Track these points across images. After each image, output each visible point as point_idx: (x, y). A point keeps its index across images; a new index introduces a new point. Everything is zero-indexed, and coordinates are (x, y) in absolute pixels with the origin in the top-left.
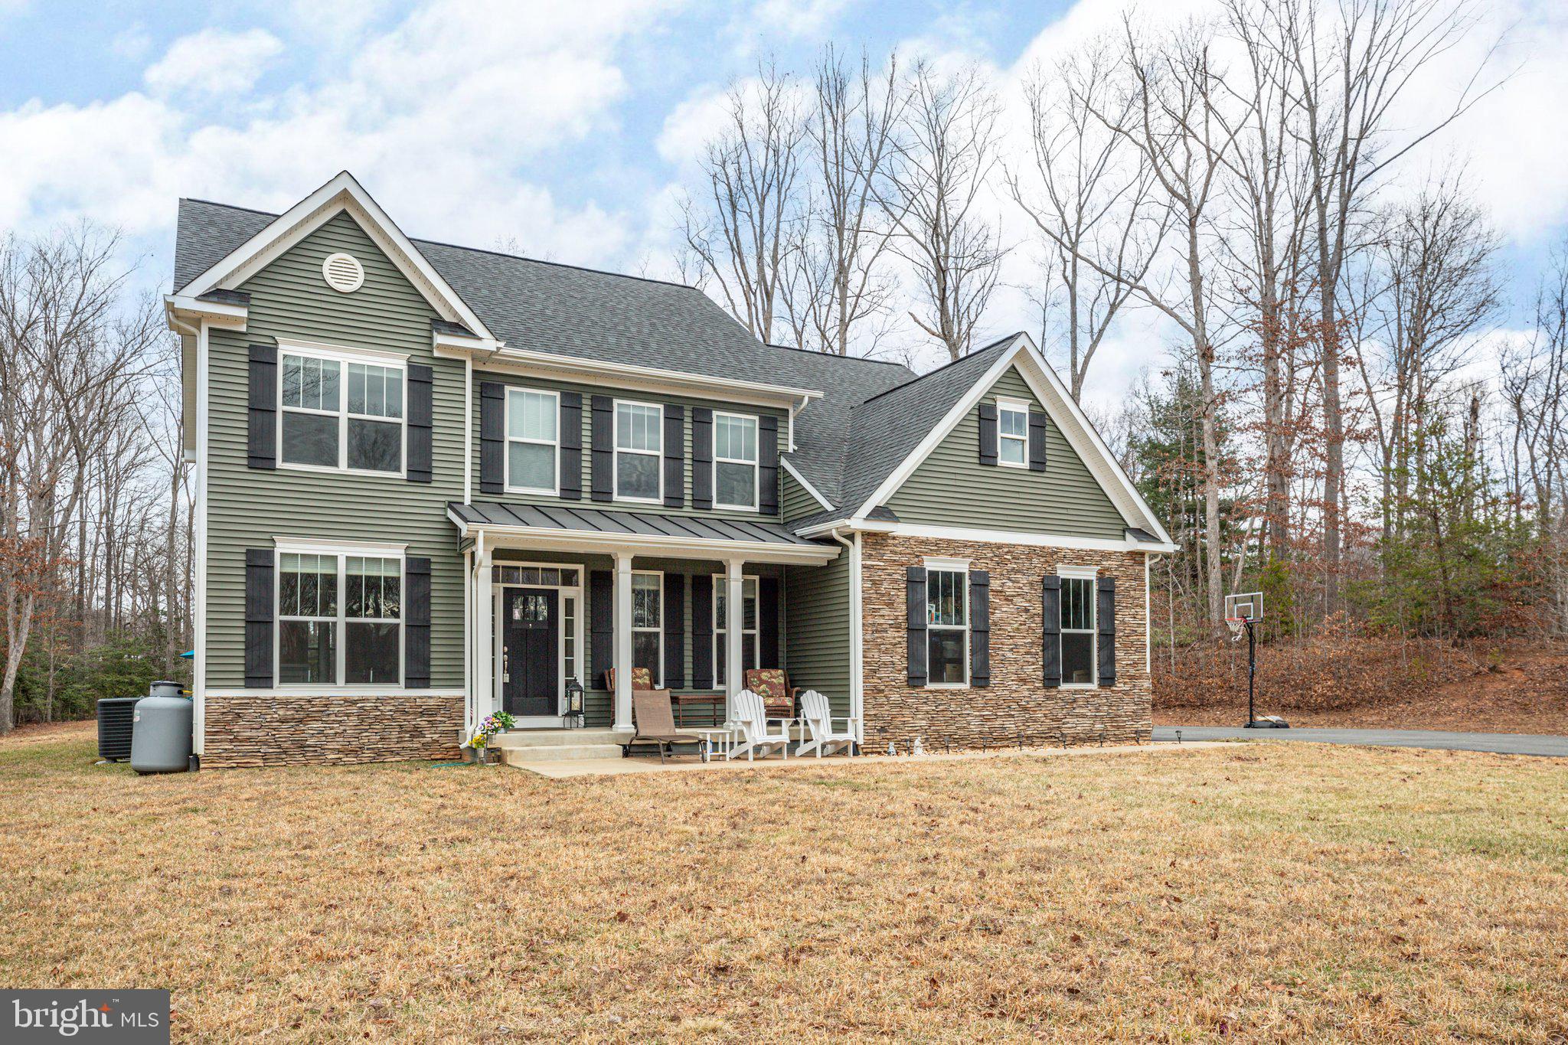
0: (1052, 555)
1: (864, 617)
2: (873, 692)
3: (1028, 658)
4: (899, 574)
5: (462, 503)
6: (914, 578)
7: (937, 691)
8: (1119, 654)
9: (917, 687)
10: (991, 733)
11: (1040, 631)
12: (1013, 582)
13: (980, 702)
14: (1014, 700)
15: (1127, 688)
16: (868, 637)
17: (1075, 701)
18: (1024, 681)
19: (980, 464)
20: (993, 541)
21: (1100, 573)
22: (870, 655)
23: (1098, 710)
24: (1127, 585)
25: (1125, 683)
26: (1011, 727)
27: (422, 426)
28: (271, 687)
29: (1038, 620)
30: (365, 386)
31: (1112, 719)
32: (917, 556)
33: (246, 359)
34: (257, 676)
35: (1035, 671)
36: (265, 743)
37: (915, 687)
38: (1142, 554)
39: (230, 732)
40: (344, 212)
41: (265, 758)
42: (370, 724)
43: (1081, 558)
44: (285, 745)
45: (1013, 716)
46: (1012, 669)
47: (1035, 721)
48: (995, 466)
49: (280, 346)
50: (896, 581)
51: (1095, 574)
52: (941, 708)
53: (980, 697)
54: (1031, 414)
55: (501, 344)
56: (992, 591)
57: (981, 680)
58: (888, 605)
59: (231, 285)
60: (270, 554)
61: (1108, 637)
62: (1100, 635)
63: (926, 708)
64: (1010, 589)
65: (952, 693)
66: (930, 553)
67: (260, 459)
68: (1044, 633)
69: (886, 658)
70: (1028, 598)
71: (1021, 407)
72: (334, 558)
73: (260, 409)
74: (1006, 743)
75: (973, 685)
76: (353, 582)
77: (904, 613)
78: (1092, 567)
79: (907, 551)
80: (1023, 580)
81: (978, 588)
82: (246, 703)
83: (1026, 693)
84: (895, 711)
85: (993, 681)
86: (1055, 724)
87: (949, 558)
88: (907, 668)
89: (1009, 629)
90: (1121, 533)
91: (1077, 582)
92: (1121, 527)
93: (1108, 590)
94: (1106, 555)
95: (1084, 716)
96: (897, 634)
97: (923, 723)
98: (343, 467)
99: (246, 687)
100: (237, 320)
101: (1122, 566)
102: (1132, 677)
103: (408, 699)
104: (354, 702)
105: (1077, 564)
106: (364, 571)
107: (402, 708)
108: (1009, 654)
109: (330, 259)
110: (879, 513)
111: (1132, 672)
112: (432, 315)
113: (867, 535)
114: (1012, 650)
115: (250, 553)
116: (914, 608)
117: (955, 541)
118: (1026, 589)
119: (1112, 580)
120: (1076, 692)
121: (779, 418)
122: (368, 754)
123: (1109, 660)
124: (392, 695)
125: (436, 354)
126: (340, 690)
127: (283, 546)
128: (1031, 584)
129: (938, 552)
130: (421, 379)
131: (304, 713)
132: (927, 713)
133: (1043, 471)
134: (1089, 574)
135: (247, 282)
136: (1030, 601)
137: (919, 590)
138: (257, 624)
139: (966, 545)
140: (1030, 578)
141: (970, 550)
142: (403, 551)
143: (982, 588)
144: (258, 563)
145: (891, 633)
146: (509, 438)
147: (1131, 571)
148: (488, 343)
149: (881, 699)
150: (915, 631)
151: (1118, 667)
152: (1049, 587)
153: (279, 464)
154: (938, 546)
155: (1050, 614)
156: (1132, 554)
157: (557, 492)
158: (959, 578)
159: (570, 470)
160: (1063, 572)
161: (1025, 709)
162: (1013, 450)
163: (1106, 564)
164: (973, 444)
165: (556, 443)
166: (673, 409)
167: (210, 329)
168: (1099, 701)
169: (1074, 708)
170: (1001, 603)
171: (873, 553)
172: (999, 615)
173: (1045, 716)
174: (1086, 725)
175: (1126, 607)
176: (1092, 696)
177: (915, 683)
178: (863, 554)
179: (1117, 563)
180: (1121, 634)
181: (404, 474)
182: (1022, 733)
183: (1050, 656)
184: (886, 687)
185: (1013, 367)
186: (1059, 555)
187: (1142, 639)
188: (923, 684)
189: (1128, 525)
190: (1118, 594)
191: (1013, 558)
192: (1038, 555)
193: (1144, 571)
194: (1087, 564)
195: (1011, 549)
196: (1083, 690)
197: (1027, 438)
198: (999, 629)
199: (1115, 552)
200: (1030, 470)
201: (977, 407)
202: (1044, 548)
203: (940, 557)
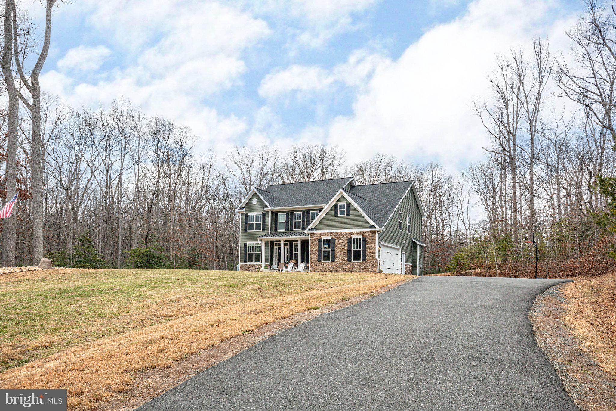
0: (351, 233)
1: (310, 249)
3: (344, 255)
4: (317, 240)
5: (269, 234)
6: (320, 241)
7: (324, 262)
8: (367, 254)
10: (335, 270)
11: (347, 250)
14: (340, 264)
16: (311, 252)
17: (355, 264)
18: (343, 260)
19: (335, 217)
20: (337, 232)
21: (363, 236)
22: (312, 255)
24: (370, 238)
25: (368, 261)
26: (340, 269)
27: (264, 222)
28: (246, 263)
29: (347, 247)
30: (258, 217)
31: (365, 269)
32: (321, 236)
33: (245, 217)
34: (245, 261)
35: (346, 258)
38: (375, 231)
39: (242, 269)
43: (358, 233)
45: (340, 267)
46: (340, 258)
47: (345, 268)
48: (338, 216)
49: (248, 214)
50: (316, 242)
52: (325, 265)
53: (333, 264)
54: (347, 204)
55: (272, 208)
56: (336, 242)
57: (333, 260)
58: (314, 246)
59: (243, 207)
61: (364, 251)
62: (362, 250)
63: (321, 265)
64: (340, 241)
65: (327, 263)
66: (323, 236)
67: (246, 231)
69: (314, 256)
71: (344, 203)
72: (253, 244)
73: (246, 223)
75: (331, 261)
76: (255, 247)
77: (317, 247)
79: (319, 236)
80: (343, 239)
82: (244, 265)
83: (344, 263)
84: (315, 266)
85: (336, 260)
86: (350, 269)
87: (327, 236)
88: (318, 258)
89: (340, 249)
90: (369, 227)
91: (357, 239)
93: (364, 240)
94: (364, 232)
95: (357, 268)
97: (321, 268)
98: (255, 230)
99: (244, 263)
100: (243, 211)
101: (369, 234)
102: (371, 259)
104: (255, 265)
105: (357, 235)
106: (257, 246)
109: (254, 200)
110: (312, 229)
111: (371, 258)
112: (265, 205)
113: (311, 233)
114: (340, 254)
116: (320, 246)
117: (329, 233)
118: (344, 241)
119: (366, 238)
120: (356, 262)
123: (365, 255)
124: (260, 264)
125: (266, 211)
126: (254, 263)
127: (248, 243)
130: (264, 215)
131: (250, 266)
133: (350, 216)
134: (361, 237)
135: (245, 206)
136: (345, 244)
137: (320, 243)
138: (245, 254)
139: (331, 233)
140: (345, 239)
142: (261, 242)
143: (334, 242)
144: (245, 245)
145: (315, 251)
146: (278, 222)
147: (372, 235)
148: (270, 208)
149: (313, 264)
150: (319, 251)
151: (367, 257)
152: (349, 241)
153: (248, 231)
154: (325, 234)
155: (350, 246)
156: (372, 231)
157: (285, 230)
158: (329, 240)
159: (287, 226)
160: (354, 237)
161: (343, 266)
162: (342, 213)
163: (364, 234)
164: (333, 213)
165: (285, 222)
166: (304, 212)
167: (241, 213)
168: (362, 265)
169: (355, 266)
170: (338, 244)
171: (312, 237)
172: (338, 247)
173: (348, 268)
174: (358, 270)
175: (370, 243)
176: (360, 263)
177: (319, 261)
178: (310, 237)
179: (367, 234)
180: (368, 250)
181: (261, 230)
182: (342, 271)
183: (349, 255)
184: (314, 261)
185: (342, 195)
186: (353, 233)
187: (374, 250)
188: (321, 261)
189: (370, 225)
190: (367, 241)
191: (341, 235)
192: (347, 234)
193: (375, 235)
194: (360, 235)
195: (341, 233)
196: (358, 262)
197: (345, 209)
198: (337, 250)
199: (367, 231)
200: (346, 216)
201: (334, 205)
202: (349, 232)
203: (325, 236)
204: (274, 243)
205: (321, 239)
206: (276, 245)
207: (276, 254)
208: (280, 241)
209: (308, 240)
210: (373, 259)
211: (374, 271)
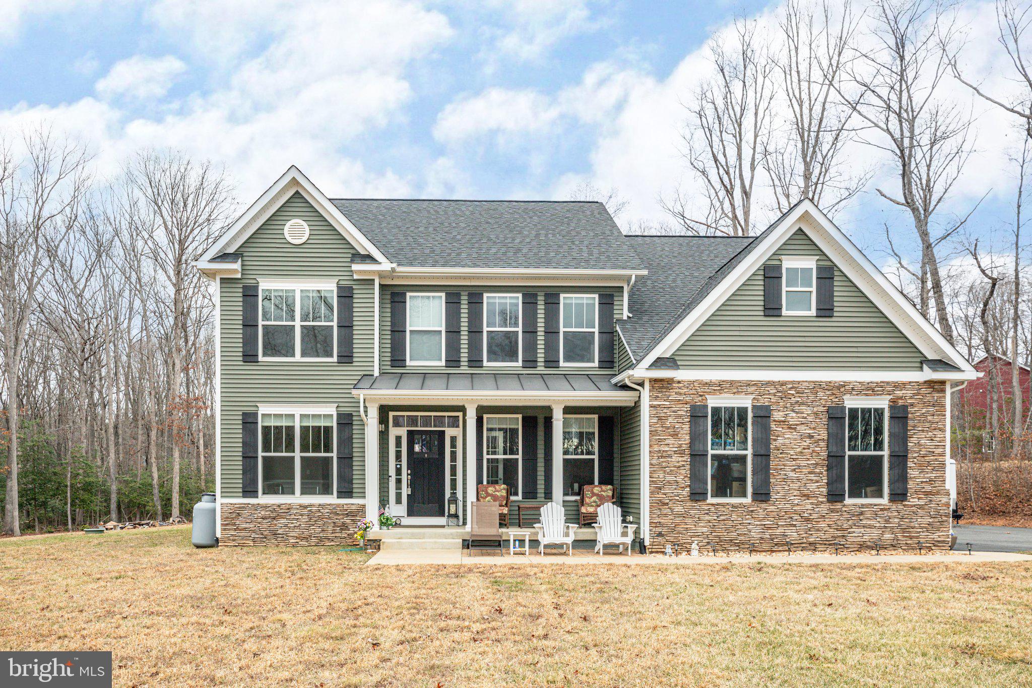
0: (841, 388)
1: (651, 446)
2: (658, 505)
3: (812, 477)
4: (684, 410)
5: (373, 375)
6: (697, 414)
7: (718, 504)
8: (912, 473)
9: (699, 501)
10: (772, 540)
11: (824, 454)
12: (797, 413)
13: (761, 514)
14: (795, 512)
15: (922, 502)
16: (654, 462)
17: (862, 513)
18: (807, 497)
19: (765, 316)
20: (776, 379)
21: (893, 402)
22: (655, 475)
23: (887, 521)
24: (924, 411)
25: (919, 499)
26: (793, 535)
27: (346, 326)
28: (257, 497)
29: (822, 444)
30: (314, 301)
31: (904, 531)
32: (701, 396)
33: (241, 295)
34: (249, 491)
35: (819, 487)
36: (254, 532)
37: (697, 501)
38: (943, 383)
39: (234, 524)
40: (297, 192)
41: (254, 540)
42: (316, 521)
43: (871, 389)
44: (265, 533)
45: (795, 526)
46: (795, 486)
47: (818, 530)
48: (780, 316)
49: (260, 284)
50: (681, 416)
51: (887, 402)
52: (722, 518)
53: (761, 509)
54: (819, 269)
55: (394, 265)
56: (775, 421)
57: (762, 495)
58: (672, 436)
59: (231, 250)
60: (255, 415)
61: (900, 459)
62: (891, 456)
63: (707, 518)
64: (793, 418)
65: (733, 506)
66: (713, 393)
67: (249, 357)
68: (829, 456)
69: (669, 478)
70: (813, 426)
71: (810, 263)
72: (293, 415)
73: (249, 325)
74: (787, 548)
75: (753, 500)
76: (305, 430)
77: (688, 442)
78: (883, 397)
79: (691, 392)
80: (807, 410)
81: (759, 419)
82: (243, 507)
83: (810, 507)
84: (678, 520)
85: (774, 496)
86: (839, 533)
87: (732, 395)
88: (690, 486)
89: (792, 452)
90: (918, 365)
91: (866, 412)
92: (919, 360)
93: (900, 415)
94: (898, 386)
95: (871, 527)
96: (681, 459)
97: (705, 530)
98: (298, 357)
99: (244, 497)
100: (235, 271)
101: (918, 394)
102: (927, 494)
103: (338, 505)
104: (305, 507)
105: (867, 395)
106: (311, 423)
107: (335, 511)
108: (792, 474)
109: (289, 224)
110: (659, 363)
111: (928, 488)
112: (352, 251)
113: (654, 381)
114: (794, 470)
115: (245, 414)
116: (696, 437)
117: (739, 382)
118: (810, 419)
119: (905, 408)
120: (863, 506)
121: (615, 294)
122: (314, 541)
123: (900, 477)
124: (329, 502)
125: (356, 277)
126: (297, 499)
127: (263, 409)
128: (816, 414)
129: (721, 391)
130: (346, 294)
131: (276, 513)
132: (709, 522)
133: (831, 317)
134: (882, 403)
135: (241, 247)
136: (814, 429)
137: (701, 423)
138: (249, 458)
139: (749, 384)
140: (815, 409)
141: (753, 388)
142: (335, 409)
143: (764, 419)
144: (249, 421)
145: (675, 458)
146: (409, 328)
147: (929, 398)
148: (382, 265)
149: (666, 510)
150: (697, 456)
151: (911, 485)
152: (835, 416)
153: (260, 358)
154: (721, 387)
155: (835, 439)
156: (930, 384)
157: (443, 363)
158: (742, 412)
159: (453, 347)
160: (851, 403)
161: (808, 520)
162: (799, 301)
163: (899, 393)
164: (758, 299)
165: (442, 328)
166: (530, 296)
167: (221, 279)
168: (889, 514)
169: (861, 520)
170: (784, 431)
171: (660, 395)
172: (781, 441)
173: (829, 526)
174: (875, 534)
175: (923, 431)
176: (882, 510)
177: (697, 497)
178: (650, 396)
179: (912, 392)
180: (916, 455)
181: (335, 359)
182: (805, 541)
183: (834, 475)
184: (670, 500)
185: (800, 229)
186: (847, 387)
187: (940, 459)
188: (705, 499)
189: (925, 357)
190: (913, 419)
191: (797, 393)
192: (824, 389)
193: (944, 397)
194: (878, 395)
195: (795, 385)
196: (871, 505)
197: (814, 289)
198: (781, 453)
199: (910, 382)
200: (817, 316)
201: (762, 268)
202: (830, 382)
203: (722, 395)
204: (391, 414)
205: (704, 407)
206: (397, 424)
207: (398, 459)
209: (638, 408)
210: (938, 493)
211: (939, 539)
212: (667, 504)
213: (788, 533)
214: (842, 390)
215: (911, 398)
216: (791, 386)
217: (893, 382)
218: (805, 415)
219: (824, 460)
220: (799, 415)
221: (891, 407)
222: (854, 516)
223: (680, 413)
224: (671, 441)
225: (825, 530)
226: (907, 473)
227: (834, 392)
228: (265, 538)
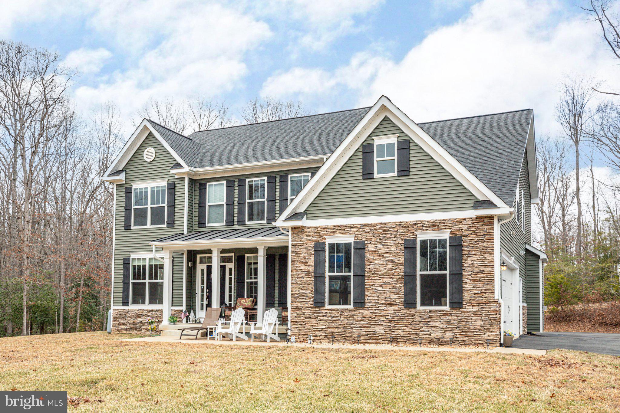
1: (292, 271)
2: (295, 310)
3: (394, 290)
4: (311, 247)
5: (183, 233)
6: (319, 249)
7: (332, 310)
8: (467, 287)
9: (320, 307)
10: (367, 335)
11: (402, 274)
12: (384, 245)
13: (360, 316)
14: (382, 316)
15: (475, 309)
16: (293, 281)
17: (429, 317)
18: (391, 304)
19: (364, 179)
20: (370, 222)
21: (453, 234)
22: (294, 290)
23: (449, 323)
24: (476, 239)
25: (473, 306)
26: (381, 332)
27: (172, 205)
28: (129, 306)
29: (401, 267)
30: (156, 193)
31: (461, 331)
32: (322, 236)
33: (124, 192)
34: (125, 302)
35: (399, 298)
36: (126, 325)
37: (318, 307)
38: (491, 217)
39: (118, 321)
40: (150, 133)
41: (126, 330)
43: (435, 226)
44: (131, 326)
45: (382, 325)
46: (382, 297)
47: (398, 329)
48: (373, 178)
49: (133, 186)
50: (309, 250)
51: (448, 235)
52: (334, 319)
53: (360, 313)
54: (399, 142)
55: (190, 168)
56: (368, 251)
57: (360, 304)
58: (304, 264)
59: (121, 168)
60: (129, 259)
61: (457, 276)
62: (452, 274)
63: (325, 319)
64: (381, 249)
65: (341, 311)
66: (330, 234)
67: (127, 227)
68: (405, 275)
69: (303, 292)
70: (395, 253)
71: (393, 140)
72: (146, 259)
73: (128, 209)
74: (378, 341)
75: (355, 307)
76: (151, 266)
77: (313, 268)
78: (445, 230)
79: (316, 234)
80: (390, 243)
81: (358, 251)
82: (122, 311)
83: (392, 312)
84: (307, 320)
85: (367, 304)
86: (413, 332)
87: (341, 235)
88: (314, 297)
89: (380, 273)
90: (472, 205)
91: (433, 242)
92: (473, 201)
93: (458, 244)
94: (456, 222)
95: (435, 327)
96: (309, 279)
97: (324, 327)
98: (149, 226)
99: (123, 305)
100: (122, 180)
101: (471, 227)
102: (479, 303)
104: (150, 311)
105: (433, 230)
106: (153, 263)
108: (380, 288)
109: (146, 150)
110: (296, 216)
111: (480, 298)
113: (294, 228)
114: (381, 286)
115: (124, 259)
116: (318, 264)
117: (346, 226)
118: (393, 249)
119: (461, 238)
120: (431, 311)
123: (459, 290)
124: (160, 309)
125: (176, 177)
126: (146, 306)
127: (133, 256)
128: (397, 245)
129: (334, 232)
130: (172, 187)
131: (137, 315)
132: (326, 321)
133: (409, 175)
134: (445, 235)
135: (125, 166)
136: (396, 256)
137: (321, 255)
138: (126, 283)
139: (352, 227)
140: (397, 242)
141: (356, 229)
143: (361, 250)
144: (126, 262)
145: (306, 279)
146: (207, 204)
147: (480, 230)
148: (186, 169)
149: (300, 314)
150: (319, 277)
151: (466, 295)
152: (409, 247)
153: (132, 227)
154: (335, 230)
155: (410, 263)
156: (480, 219)
157: (224, 224)
158: (348, 246)
159: (230, 213)
160: (421, 236)
161: (391, 321)
162: (385, 167)
163: (457, 227)
164: (358, 167)
165: (224, 203)
166: (272, 177)
167: (117, 185)
168: (450, 318)
169: (429, 322)
170: (375, 258)
171: (297, 237)
172: (373, 266)
173: (406, 326)
174: (438, 333)
175: (475, 255)
176: (444, 314)
177: (318, 305)
178: (292, 238)
179: (467, 226)
180: (470, 273)
181: (165, 225)
182: (389, 336)
183: (408, 289)
184: (303, 307)
185: (386, 117)
186: (419, 225)
187: (489, 275)
188: (324, 306)
189: (477, 199)
190: (466, 246)
191: (384, 231)
192: (402, 227)
193: (493, 228)
194: (441, 229)
195: (383, 226)
196: (437, 311)
197: (396, 157)
198: (373, 274)
199: (465, 219)
200: (398, 176)
201: (362, 147)
202: (407, 222)
203: (335, 236)
204: (198, 256)
205: (324, 244)
206: (201, 262)
207: (202, 283)
208: (210, 252)
209: (286, 248)
210: (488, 302)
211: (489, 338)
212: (300, 309)
213: (378, 330)
214: (415, 227)
215: (466, 230)
216: (380, 226)
217: (453, 219)
218: (389, 247)
219: (402, 278)
220: (385, 247)
221: (450, 237)
222: (424, 319)
223: (309, 248)
224: (303, 267)
225: (403, 328)
226: (462, 287)
227: (410, 229)
228: (131, 329)
